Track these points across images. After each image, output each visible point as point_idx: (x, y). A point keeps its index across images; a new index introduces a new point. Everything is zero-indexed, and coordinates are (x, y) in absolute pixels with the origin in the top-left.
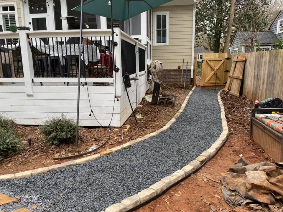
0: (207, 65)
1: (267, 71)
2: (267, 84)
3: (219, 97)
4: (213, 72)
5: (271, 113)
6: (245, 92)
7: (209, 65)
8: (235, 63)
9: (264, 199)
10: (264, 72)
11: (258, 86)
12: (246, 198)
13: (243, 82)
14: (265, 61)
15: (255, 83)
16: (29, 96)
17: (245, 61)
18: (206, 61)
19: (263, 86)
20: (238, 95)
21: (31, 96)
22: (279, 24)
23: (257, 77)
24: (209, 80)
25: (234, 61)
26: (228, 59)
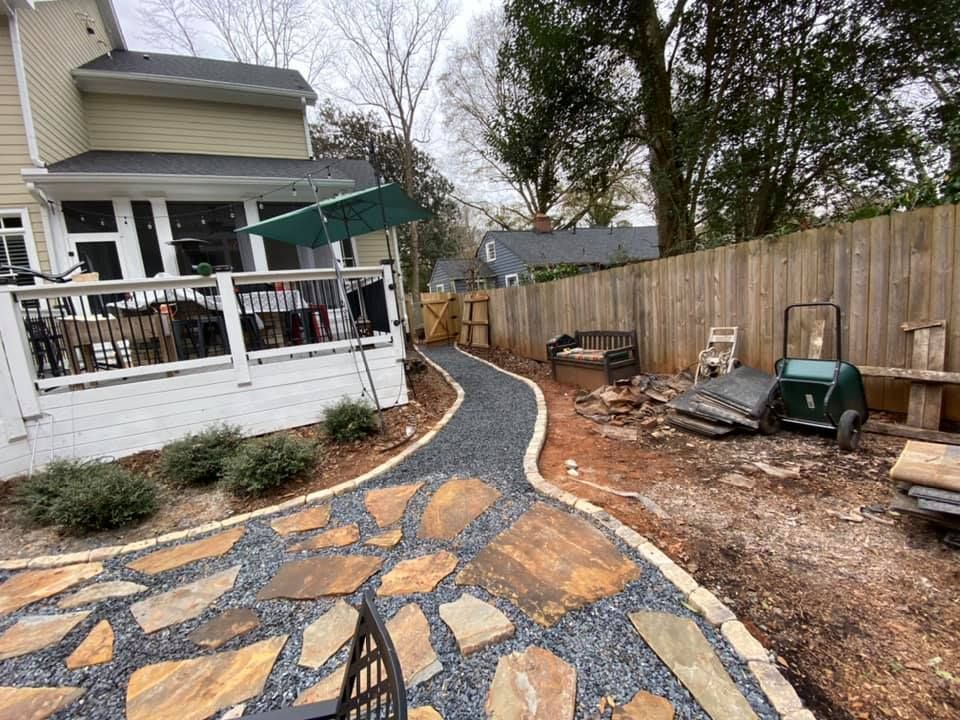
0: (428, 311)
1: (526, 310)
2: (530, 325)
3: (457, 348)
4: (438, 321)
5: (562, 351)
6: (496, 340)
7: (431, 311)
8: (469, 305)
9: (623, 410)
10: (522, 310)
11: (516, 330)
12: (610, 414)
13: (489, 327)
14: (522, 298)
15: (511, 327)
16: (241, 385)
17: (488, 300)
18: (428, 307)
19: (524, 329)
20: (487, 346)
21: (249, 384)
22: (487, 250)
23: (512, 319)
24: (435, 332)
25: (466, 302)
26: (452, 300)
